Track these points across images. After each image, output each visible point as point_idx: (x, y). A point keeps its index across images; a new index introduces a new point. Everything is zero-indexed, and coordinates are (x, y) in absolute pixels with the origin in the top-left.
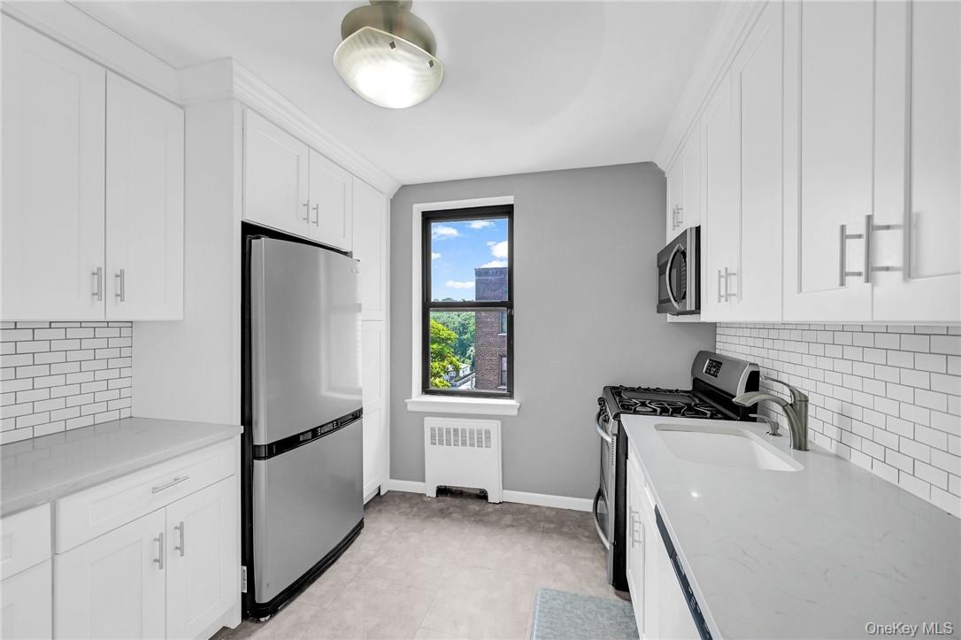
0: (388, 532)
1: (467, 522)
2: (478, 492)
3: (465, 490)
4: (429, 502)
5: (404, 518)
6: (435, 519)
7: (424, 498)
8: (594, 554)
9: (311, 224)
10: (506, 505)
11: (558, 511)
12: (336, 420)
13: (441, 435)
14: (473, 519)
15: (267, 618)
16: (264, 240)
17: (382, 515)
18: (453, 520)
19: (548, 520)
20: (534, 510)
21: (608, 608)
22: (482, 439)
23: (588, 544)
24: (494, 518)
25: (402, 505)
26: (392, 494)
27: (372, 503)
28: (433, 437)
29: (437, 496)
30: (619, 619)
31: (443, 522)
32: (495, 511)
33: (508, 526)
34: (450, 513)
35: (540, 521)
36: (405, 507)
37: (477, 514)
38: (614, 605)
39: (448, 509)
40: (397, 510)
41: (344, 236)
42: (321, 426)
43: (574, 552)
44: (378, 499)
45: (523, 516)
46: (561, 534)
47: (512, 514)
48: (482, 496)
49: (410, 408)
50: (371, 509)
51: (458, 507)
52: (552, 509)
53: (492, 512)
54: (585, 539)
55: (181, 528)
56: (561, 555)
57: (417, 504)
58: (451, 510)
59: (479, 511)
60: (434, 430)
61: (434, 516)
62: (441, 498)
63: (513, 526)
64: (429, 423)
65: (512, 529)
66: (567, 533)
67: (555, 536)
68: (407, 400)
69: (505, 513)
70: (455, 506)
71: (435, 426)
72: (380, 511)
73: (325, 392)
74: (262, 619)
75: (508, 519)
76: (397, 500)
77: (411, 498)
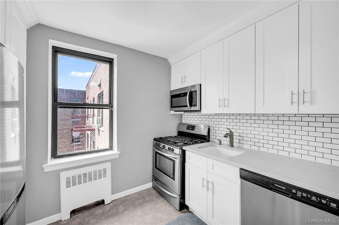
4: (68, 223)
7: (62, 223)
8: (163, 203)
10: (114, 202)
11: (138, 193)
13: (74, 180)
19: (137, 199)
20: (128, 198)
21: (185, 219)
22: (101, 174)
23: (158, 200)
28: (68, 183)
29: (71, 217)
30: (191, 221)
32: (111, 207)
33: (123, 211)
34: (88, 221)
35: (134, 201)
37: (103, 214)
38: (185, 217)
39: (84, 220)
43: (157, 206)
45: (126, 203)
46: (146, 202)
47: (121, 204)
49: (46, 170)
52: (135, 194)
54: (156, 199)
56: (154, 210)
58: (87, 219)
59: (103, 212)
62: (74, 217)
63: (126, 210)
64: (64, 175)
66: (148, 200)
67: (146, 204)
68: (43, 166)
70: (87, 216)
75: (121, 208)
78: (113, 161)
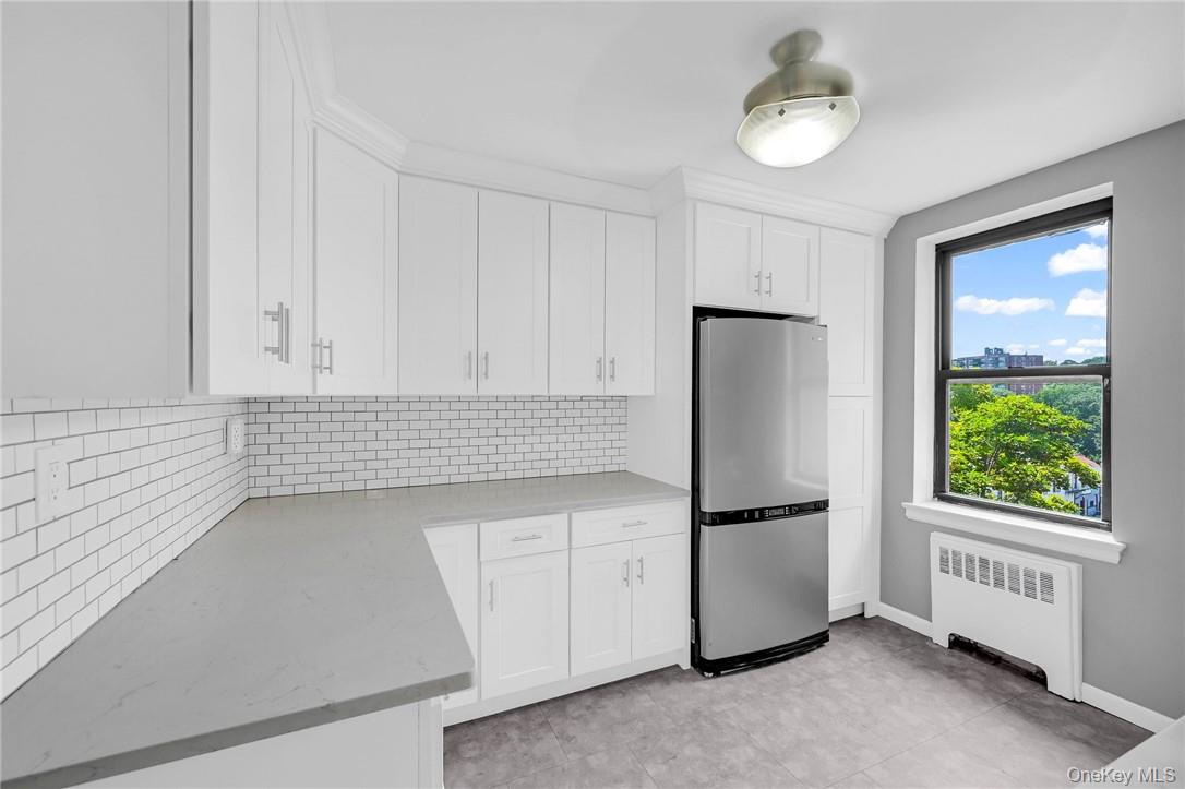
0: (860, 659)
1: (990, 700)
2: (1034, 670)
3: (1004, 657)
4: (934, 650)
5: (887, 654)
6: (935, 673)
7: (929, 643)
9: (764, 294)
10: (1087, 709)
12: (790, 506)
13: (957, 563)
14: (1005, 700)
15: (711, 675)
16: (710, 320)
17: (859, 638)
18: (966, 686)
22: (1033, 586)
24: (1051, 716)
25: (891, 638)
26: (879, 623)
27: (850, 622)
28: (944, 561)
29: (950, 648)
31: (946, 682)
33: (1076, 739)
34: (964, 677)
36: (894, 642)
37: (1015, 696)
39: (964, 670)
40: (882, 641)
41: (808, 300)
42: (770, 509)
44: (859, 619)
48: (1038, 678)
49: (909, 515)
50: (847, 627)
51: (984, 675)
53: (1049, 706)
55: (641, 561)
57: (914, 645)
58: (969, 673)
59: (1022, 695)
60: (947, 553)
61: (934, 669)
62: (955, 652)
63: (1087, 743)
64: (938, 541)
65: (1084, 746)
68: (904, 504)
69: (1077, 718)
70: (980, 671)
71: (946, 547)
72: (857, 634)
73: (789, 476)
74: (706, 674)
75: (1080, 729)
76: (886, 630)
77: (908, 636)
78: (1090, 569)
